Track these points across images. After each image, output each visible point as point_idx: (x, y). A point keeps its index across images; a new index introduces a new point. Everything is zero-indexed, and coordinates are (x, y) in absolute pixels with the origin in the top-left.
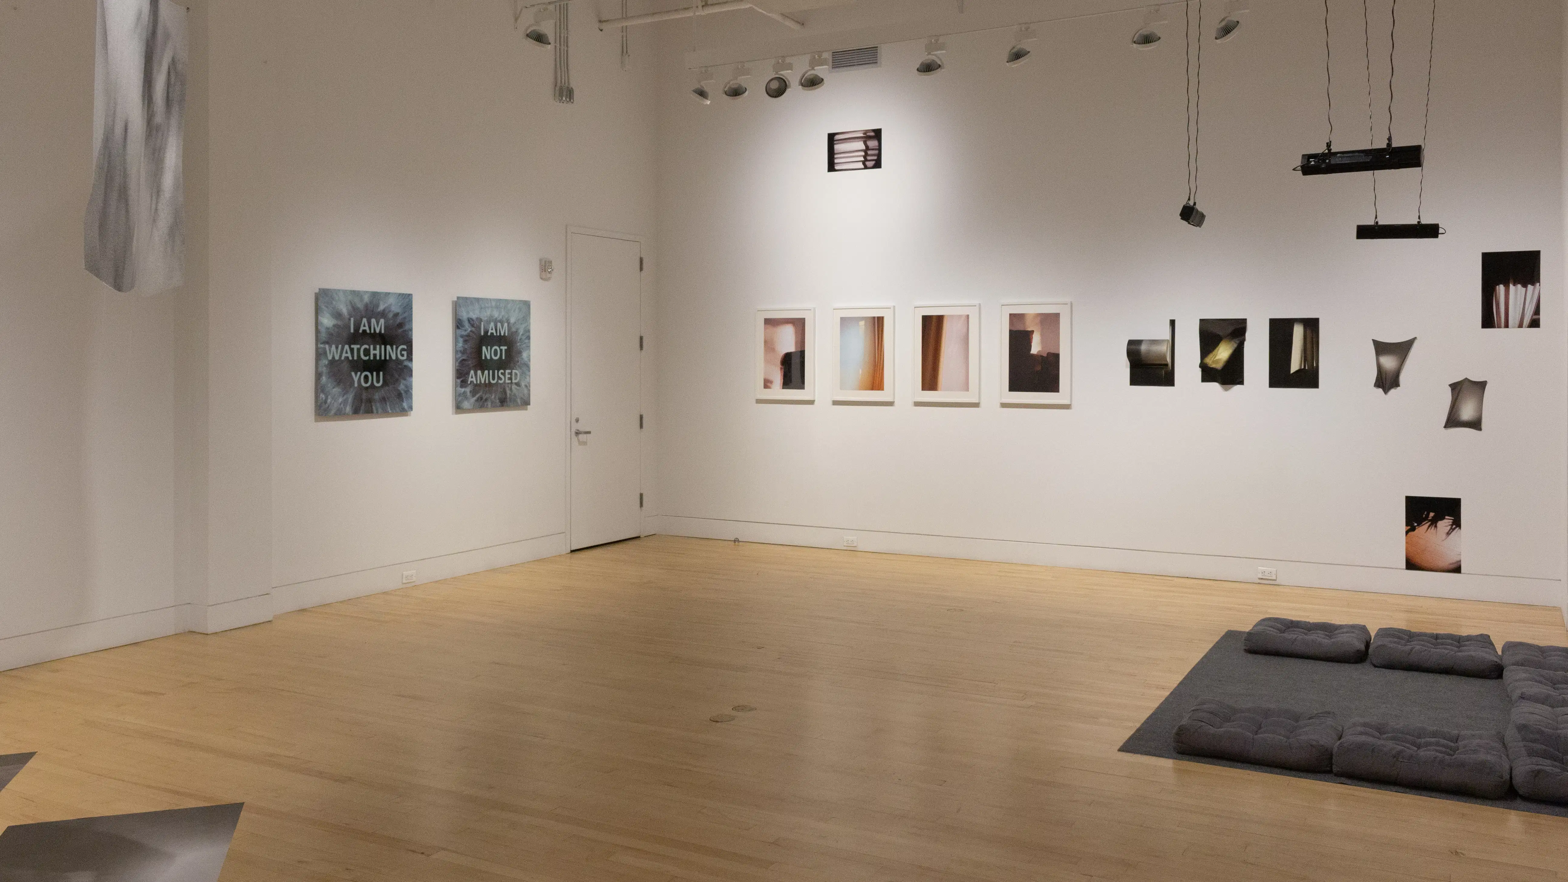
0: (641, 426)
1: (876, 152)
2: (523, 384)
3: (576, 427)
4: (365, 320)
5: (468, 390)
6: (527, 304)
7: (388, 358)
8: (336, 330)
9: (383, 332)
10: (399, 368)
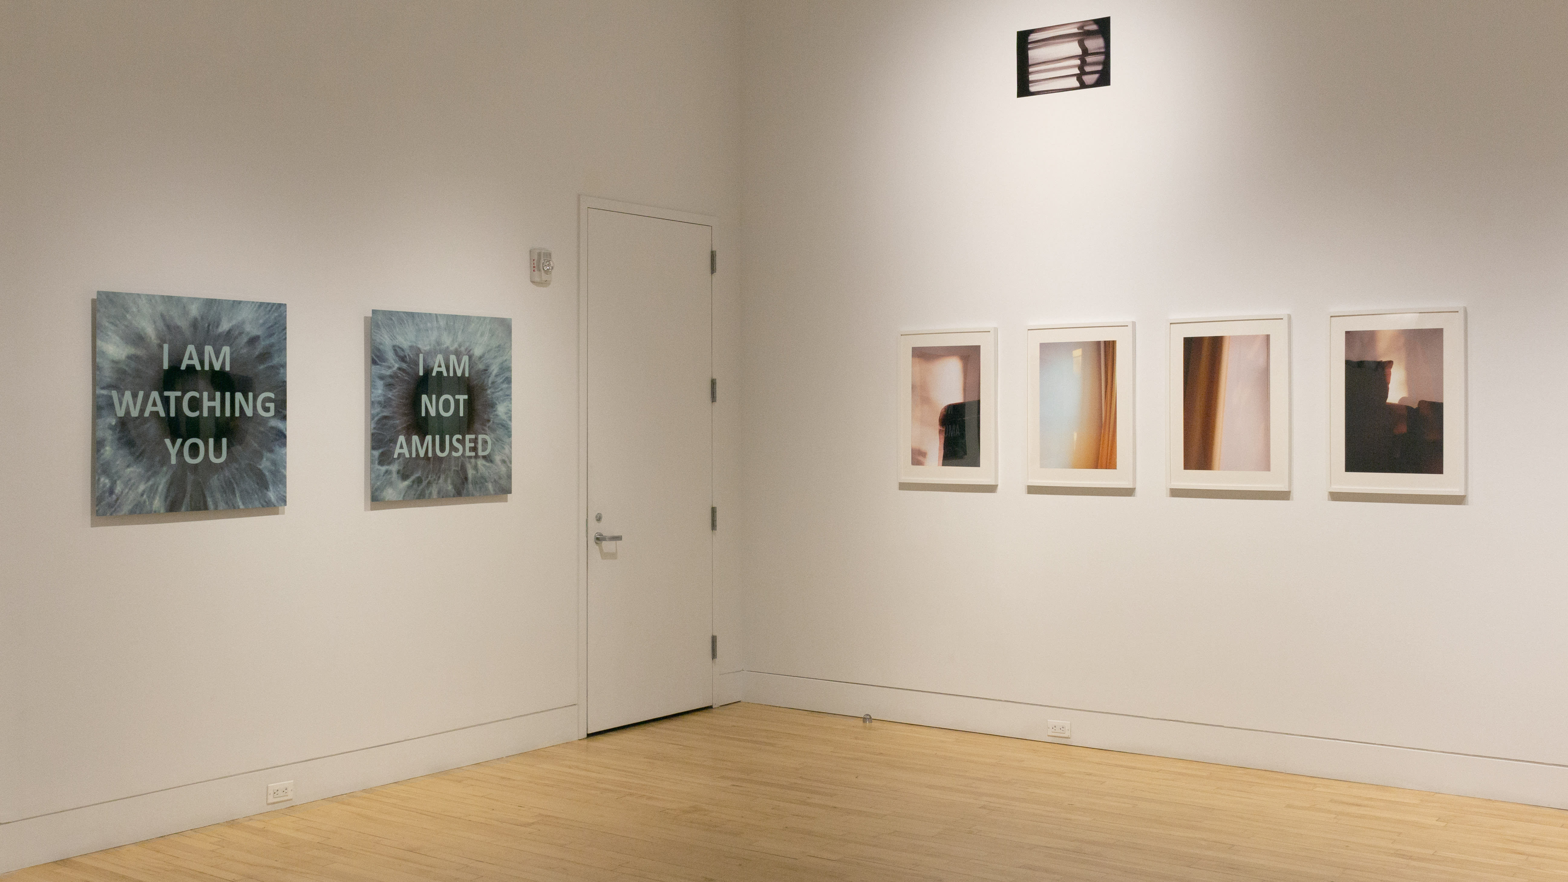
0: (714, 526)
1: (1101, 58)
2: (497, 458)
3: (595, 528)
4: (191, 348)
5: (394, 468)
6: (505, 325)
7: (237, 414)
8: (133, 364)
9: (228, 368)
10: (262, 432)
